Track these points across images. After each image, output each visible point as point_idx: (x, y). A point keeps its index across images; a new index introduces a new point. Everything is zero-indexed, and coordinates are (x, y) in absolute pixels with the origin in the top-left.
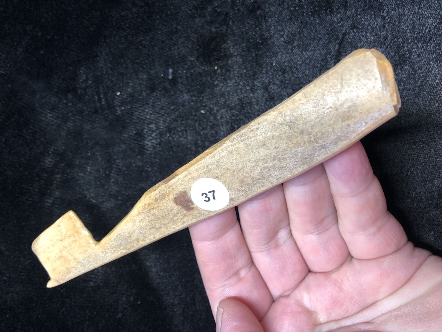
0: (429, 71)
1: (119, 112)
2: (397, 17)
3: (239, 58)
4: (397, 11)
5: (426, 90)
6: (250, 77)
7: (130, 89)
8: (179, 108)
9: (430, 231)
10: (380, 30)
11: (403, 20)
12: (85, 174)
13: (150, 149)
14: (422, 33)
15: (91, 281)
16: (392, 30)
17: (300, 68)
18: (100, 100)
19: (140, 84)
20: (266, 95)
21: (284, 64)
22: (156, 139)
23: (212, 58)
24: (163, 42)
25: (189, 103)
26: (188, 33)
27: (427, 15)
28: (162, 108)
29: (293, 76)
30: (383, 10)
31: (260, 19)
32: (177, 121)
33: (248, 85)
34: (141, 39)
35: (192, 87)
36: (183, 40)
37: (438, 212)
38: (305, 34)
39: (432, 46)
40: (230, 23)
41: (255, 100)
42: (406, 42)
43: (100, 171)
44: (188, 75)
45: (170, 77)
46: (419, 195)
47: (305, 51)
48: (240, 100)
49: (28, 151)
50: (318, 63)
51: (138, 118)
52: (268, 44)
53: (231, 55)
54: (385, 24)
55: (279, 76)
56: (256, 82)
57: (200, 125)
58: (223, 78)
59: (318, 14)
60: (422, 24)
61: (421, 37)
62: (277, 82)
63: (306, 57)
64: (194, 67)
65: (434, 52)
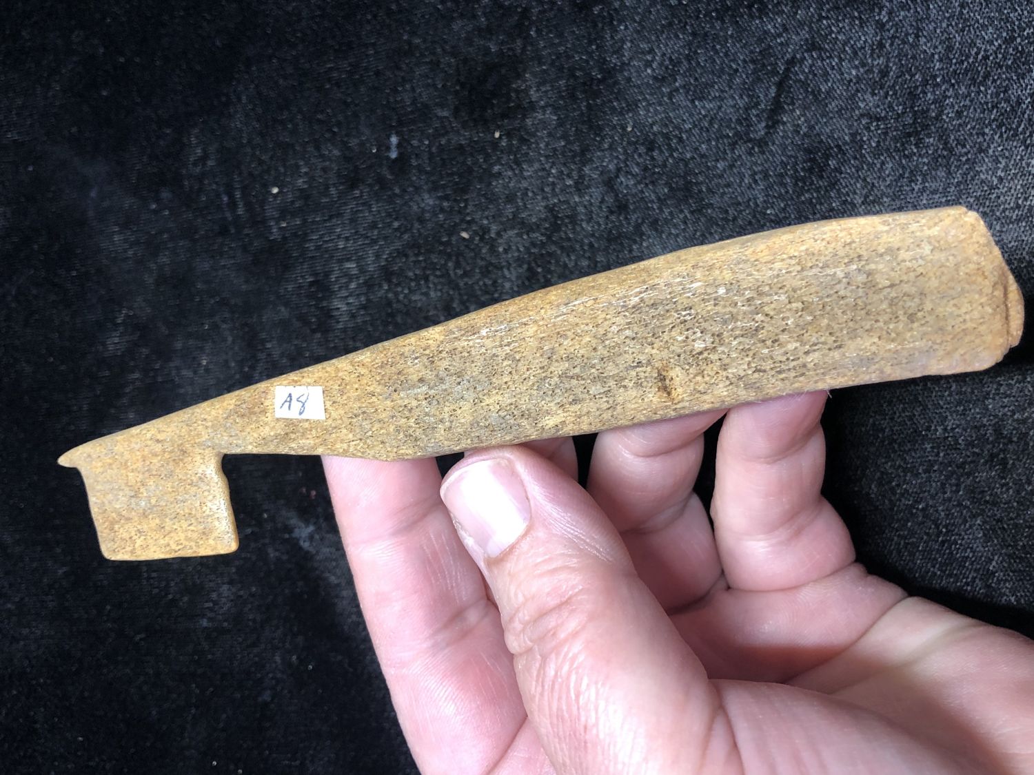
0: (981, 151)
1: (275, 234)
2: (912, 25)
3: (551, 113)
4: (912, 11)
5: (975, 194)
6: (574, 157)
7: (301, 180)
8: (412, 225)
9: (974, 516)
10: (872, 55)
11: (925, 33)
12: (195, 372)
13: (345, 318)
14: (968, 63)
15: (204, 616)
16: (899, 54)
17: (688, 139)
18: (233, 205)
19: (324, 170)
20: (610, 199)
21: (652, 128)
22: (358, 295)
23: (489, 111)
24: (377, 73)
25: (436, 215)
26: (434, 54)
27: (981, 21)
28: (373, 226)
29: (671, 156)
30: (881, 9)
31: (600, 25)
32: (406, 256)
33: (569, 176)
34: (329, 66)
35: (442, 178)
36: (424, 69)
37: (994, 473)
38: (701, 60)
39: (989, 92)
40: (532, 33)
41: (583, 211)
42: (930, 82)
43: (229, 367)
44: (434, 150)
45: (394, 155)
46: (951, 434)
47: (700, 100)
48: (550, 209)
49: (67, 319)
50: (729, 127)
51: (318, 248)
52: (616, 83)
53: (533, 107)
54: (884, 41)
55: (640, 155)
56: (586, 170)
57: (458, 265)
58: (511, 157)
59: (733, 16)
60: (969, 41)
61: (967, 71)
62: (636, 170)
63: (703, 112)
64: (447, 133)
65: (993, 107)
